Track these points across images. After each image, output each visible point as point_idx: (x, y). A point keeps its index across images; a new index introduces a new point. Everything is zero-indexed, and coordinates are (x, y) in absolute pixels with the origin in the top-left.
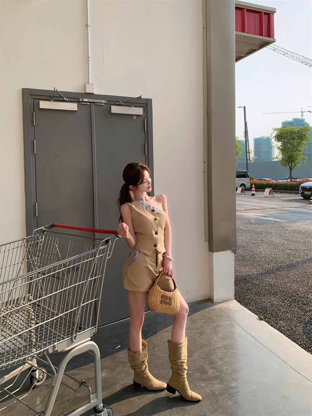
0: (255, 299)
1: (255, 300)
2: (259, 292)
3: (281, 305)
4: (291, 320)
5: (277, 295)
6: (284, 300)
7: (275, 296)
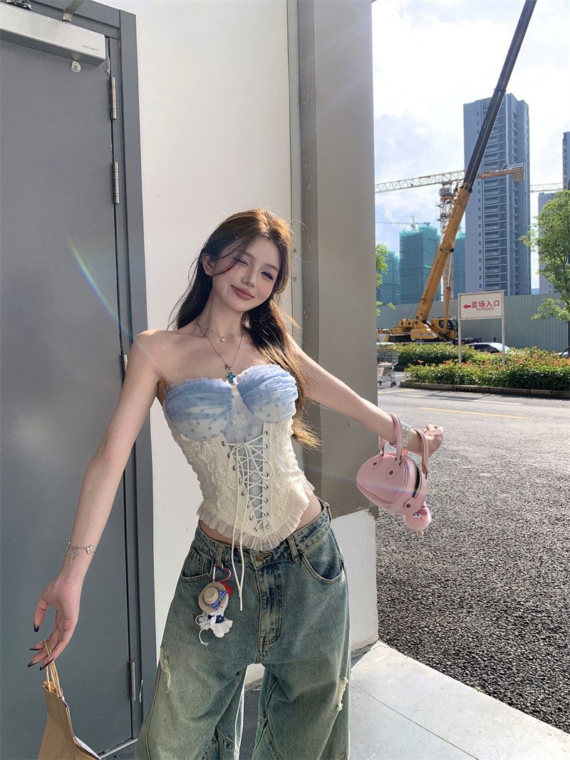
0: (426, 627)
1: (426, 629)
2: (424, 602)
3: (499, 637)
4: (549, 679)
5: (471, 607)
6: (497, 620)
7: (469, 612)
